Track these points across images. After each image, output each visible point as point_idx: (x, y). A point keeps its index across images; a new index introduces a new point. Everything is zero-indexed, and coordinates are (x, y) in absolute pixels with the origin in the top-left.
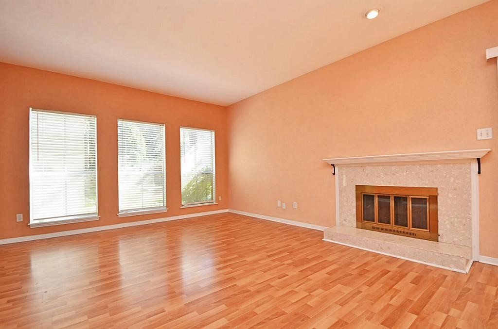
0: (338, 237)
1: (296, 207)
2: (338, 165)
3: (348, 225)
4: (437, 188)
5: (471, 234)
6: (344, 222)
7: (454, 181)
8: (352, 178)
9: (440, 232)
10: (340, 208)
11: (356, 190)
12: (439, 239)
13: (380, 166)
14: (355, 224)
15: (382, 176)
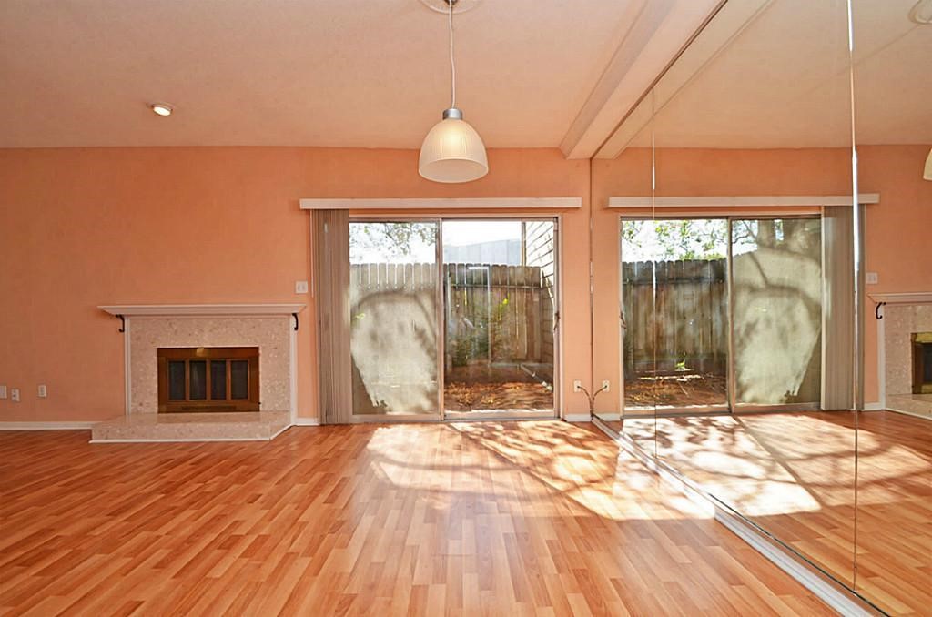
0: (118, 432)
1: (45, 395)
2: (128, 316)
3: (146, 411)
4: (257, 348)
5: (289, 397)
6: (139, 408)
7: (275, 338)
8: (153, 336)
9: (261, 400)
10: (133, 386)
11: (158, 356)
12: (261, 408)
13: (192, 319)
14: (157, 408)
15: (196, 333)
